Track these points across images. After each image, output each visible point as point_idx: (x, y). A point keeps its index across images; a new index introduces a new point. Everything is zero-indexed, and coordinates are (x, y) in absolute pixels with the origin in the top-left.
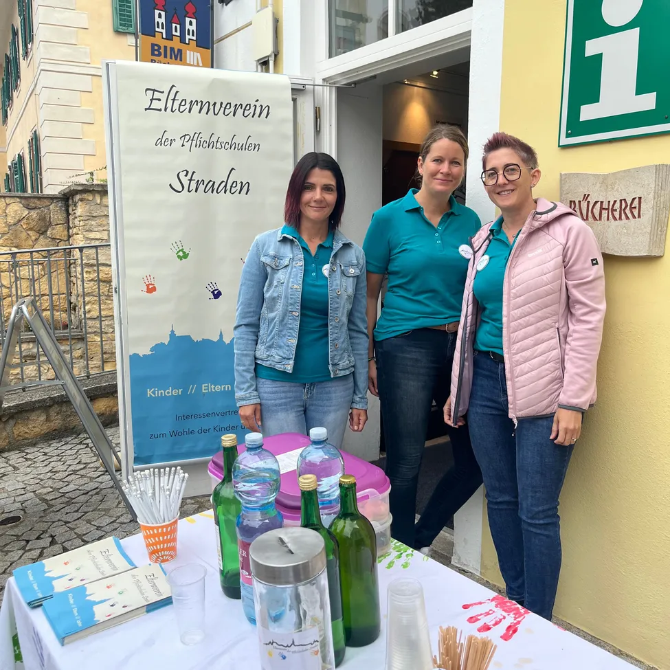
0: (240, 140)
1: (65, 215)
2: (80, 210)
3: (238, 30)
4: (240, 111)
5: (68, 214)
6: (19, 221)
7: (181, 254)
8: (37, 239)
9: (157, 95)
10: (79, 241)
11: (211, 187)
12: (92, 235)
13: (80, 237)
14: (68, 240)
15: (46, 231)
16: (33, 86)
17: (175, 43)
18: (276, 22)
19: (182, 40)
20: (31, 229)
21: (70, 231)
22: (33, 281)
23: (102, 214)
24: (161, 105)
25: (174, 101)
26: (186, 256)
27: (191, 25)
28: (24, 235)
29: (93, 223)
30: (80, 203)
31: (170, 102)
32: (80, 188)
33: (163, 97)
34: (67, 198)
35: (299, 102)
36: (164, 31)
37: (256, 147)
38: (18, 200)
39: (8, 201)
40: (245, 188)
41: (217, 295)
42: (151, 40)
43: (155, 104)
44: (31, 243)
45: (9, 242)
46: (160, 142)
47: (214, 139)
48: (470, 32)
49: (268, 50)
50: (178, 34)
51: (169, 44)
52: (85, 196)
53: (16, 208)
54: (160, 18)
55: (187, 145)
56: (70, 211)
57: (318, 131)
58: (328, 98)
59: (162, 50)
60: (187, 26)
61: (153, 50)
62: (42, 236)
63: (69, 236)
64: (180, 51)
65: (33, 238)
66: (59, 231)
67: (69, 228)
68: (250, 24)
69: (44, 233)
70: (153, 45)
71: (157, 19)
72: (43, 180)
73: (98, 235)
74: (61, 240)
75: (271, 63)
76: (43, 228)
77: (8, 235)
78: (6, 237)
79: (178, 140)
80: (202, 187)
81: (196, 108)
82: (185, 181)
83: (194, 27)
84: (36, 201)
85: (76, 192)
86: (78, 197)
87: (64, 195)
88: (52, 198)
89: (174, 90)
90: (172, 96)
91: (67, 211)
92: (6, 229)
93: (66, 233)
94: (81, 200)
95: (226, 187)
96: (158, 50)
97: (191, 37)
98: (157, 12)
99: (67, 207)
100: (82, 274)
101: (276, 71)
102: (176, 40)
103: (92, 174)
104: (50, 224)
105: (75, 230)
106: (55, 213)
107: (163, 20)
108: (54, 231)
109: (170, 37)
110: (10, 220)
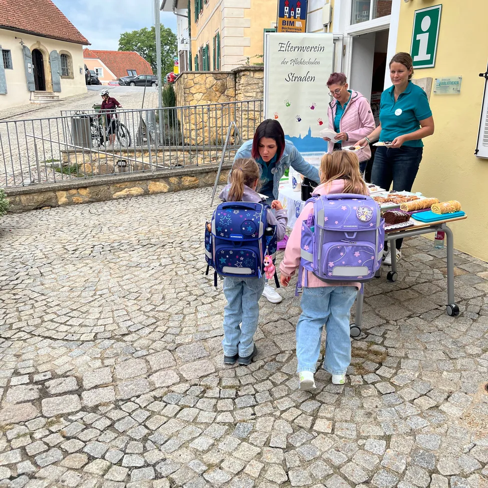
0: (312, 61)
1: (234, 83)
2: (243, 80)
3: (318, 10)
4: (313, 49)
5: (236, 82)
6: (212, 86)
7: (287, 104)
8: (220, 96)
9: (283, 45)
10: (241, 97)
11: (300, 79)
12: (248, 94)
13: (242, 95)
14: (235, 97)
15: (224, 92)
16: (219, 4)
17: (292, 19)
18: (331, 9)
19: (295, 18)
20: (217, 91)
21: (237, 92)
22: (216, 118)
23: (254, 83)
24: (284, 49)
25: (289, 47)
26: (289, 105)
27: (298, 10)
28: (213, 94)
29: (249, 87)
30: (243, 77)
31: (287, 47)
32: (243, 69)
33: (285, 46)
34: (236, 74)
35: (336, 44)
36: (288, 15)
37: (318, 63)
38: (212, 75)
39: (207, 75)
40: (313, 79)
41: (300, 120)
42: (283, 19)
43: (282, 49)
44: (217, 98)
45: (207, 98)
46: (283, 63)
47: (302, 61)
48: (389, 24)
49: (327, 21)
50: (293, 15)
51: (289, 20)
52: (245, 73)
53: (211, 79)
54: (286, 9)
55: (292, 64)
56: (237, 81)
57: (344, 54)
58: (349, 41)
59: (286, 23)
60: (297, 11)
61: (283, 23)
62: (222, 95)
63: (236, 95)
64: (293, 22)
65: (218, 95)
66: (230, 92)
67: (236, 90)
68: (322, 8)
69: (223, 93)
70: (283, 21)
71: (285, 10)
72: (221, 61)
73: (250, 94)
74: (232, 97)
75: (328, 26)
76: (223, 90)
77: (207, 94)
78: (205, 95)
79: (289, 61)
80: (297, 79)
81: (297, 49)
82: (291, 77)
83: (300, 11)
84: (220, 75)
85: (242, 71)
86: (242, 73)
87: (234, 72)
88: (228, 73)
89: (289, 43)
90: (288, 45)
91: (235, 80)
92: (206, 91)
93: (234, 93)
94: (244, 75)
95: (305, 79)
96: (285, 23)
97: (298, 16)
98: (285, 7)
99: (236, 78)
100: (241, 115)
101: (330, 32)
102: (292, 18)
103: (248, 58)
104: (227, 88)
105: (239, 92)
106: (230, 81)
107: (288, 10)
108: (228, 92)
109: (290, 17)
110: (208, 86)
